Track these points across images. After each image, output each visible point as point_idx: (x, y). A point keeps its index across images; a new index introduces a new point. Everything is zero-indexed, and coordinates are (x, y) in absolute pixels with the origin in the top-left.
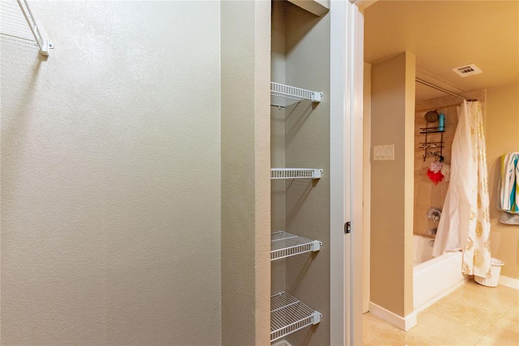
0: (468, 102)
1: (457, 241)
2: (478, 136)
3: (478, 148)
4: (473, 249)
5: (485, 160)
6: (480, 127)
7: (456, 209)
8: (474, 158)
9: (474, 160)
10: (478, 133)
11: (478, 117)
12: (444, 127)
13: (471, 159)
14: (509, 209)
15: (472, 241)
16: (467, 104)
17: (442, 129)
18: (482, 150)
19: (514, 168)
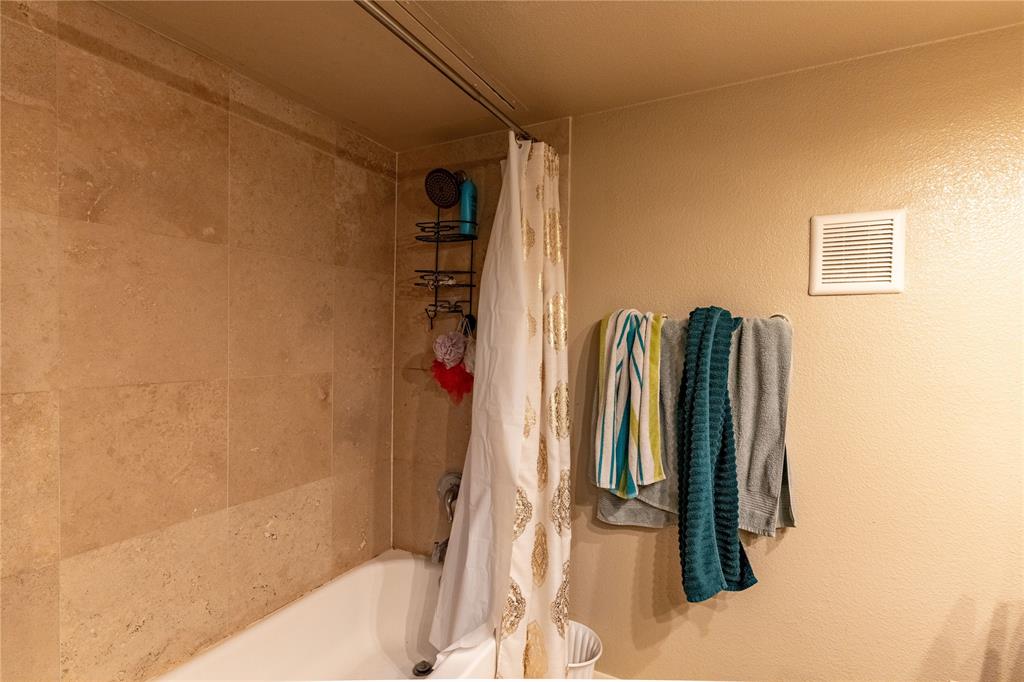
0: (523, 142)
1: (485, 598)
2: (546, 255)
3: (544, 291)
4: (523, 624)
5: (562, 330)
6: (553, 226)
7: (485, 490)
8: (533, 321)
9: (534, 330)
10: (545, 245)
11: (547, 191)
12: (473, 222)
13: (524, 325)
14: (614, 487)
15: (520, 601)
16: (520, 147)
17: (467, 229)
18: (556, 298)
19: (626, 357)
